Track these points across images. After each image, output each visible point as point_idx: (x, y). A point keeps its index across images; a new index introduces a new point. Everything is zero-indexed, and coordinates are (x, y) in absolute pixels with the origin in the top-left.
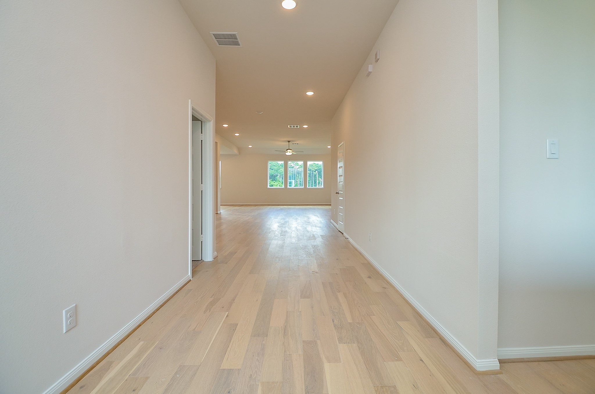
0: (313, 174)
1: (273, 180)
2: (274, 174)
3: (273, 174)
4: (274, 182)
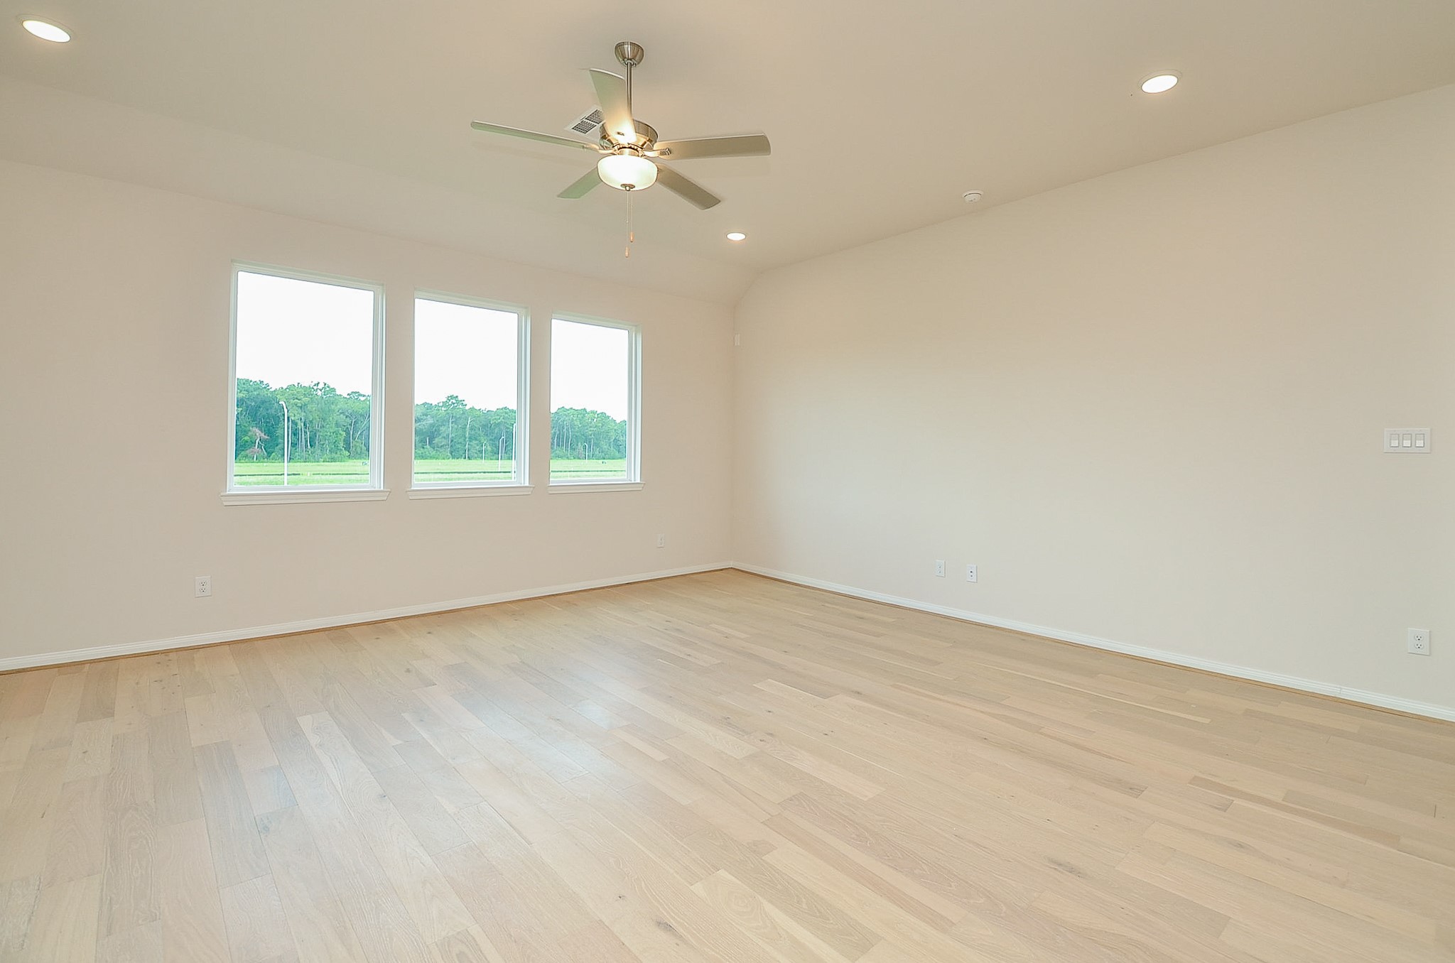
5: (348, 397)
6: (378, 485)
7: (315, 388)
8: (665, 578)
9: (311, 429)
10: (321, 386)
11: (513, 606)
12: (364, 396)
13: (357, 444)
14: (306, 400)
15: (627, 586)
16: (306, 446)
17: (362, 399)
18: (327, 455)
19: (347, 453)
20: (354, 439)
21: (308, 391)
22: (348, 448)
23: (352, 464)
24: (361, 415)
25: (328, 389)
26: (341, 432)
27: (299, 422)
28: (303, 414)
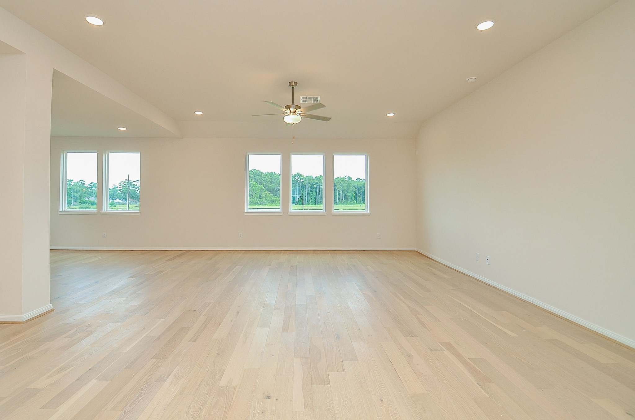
0: (319, 188)
1: (275, 195)
2: (276, 189)
3: (274, 188)
4: (275, 196)
5: (356, 180)
6: (280, 211)
7: (345, 178)
8: (381, 251)
9: (344, 193)
10: (347, 177)
11: (318, 252)
12: (362, 180)
13: (359, 198)
14: (342, 182)
15: (363, 251)
16: (343, 199)
17: (361, 181)
18: (349, 202)
19: (356, 202)
20: (358, 196)
21: (343, 179)
22: (356, 200)
23: (357, 206)
24: (360, 187)
25: (349, 178)
26: (354, 194)
27: (340, 190)
28: (341, 188)
